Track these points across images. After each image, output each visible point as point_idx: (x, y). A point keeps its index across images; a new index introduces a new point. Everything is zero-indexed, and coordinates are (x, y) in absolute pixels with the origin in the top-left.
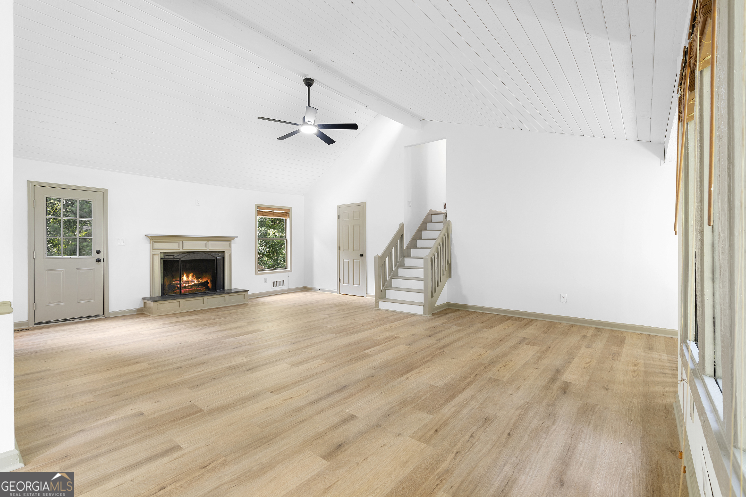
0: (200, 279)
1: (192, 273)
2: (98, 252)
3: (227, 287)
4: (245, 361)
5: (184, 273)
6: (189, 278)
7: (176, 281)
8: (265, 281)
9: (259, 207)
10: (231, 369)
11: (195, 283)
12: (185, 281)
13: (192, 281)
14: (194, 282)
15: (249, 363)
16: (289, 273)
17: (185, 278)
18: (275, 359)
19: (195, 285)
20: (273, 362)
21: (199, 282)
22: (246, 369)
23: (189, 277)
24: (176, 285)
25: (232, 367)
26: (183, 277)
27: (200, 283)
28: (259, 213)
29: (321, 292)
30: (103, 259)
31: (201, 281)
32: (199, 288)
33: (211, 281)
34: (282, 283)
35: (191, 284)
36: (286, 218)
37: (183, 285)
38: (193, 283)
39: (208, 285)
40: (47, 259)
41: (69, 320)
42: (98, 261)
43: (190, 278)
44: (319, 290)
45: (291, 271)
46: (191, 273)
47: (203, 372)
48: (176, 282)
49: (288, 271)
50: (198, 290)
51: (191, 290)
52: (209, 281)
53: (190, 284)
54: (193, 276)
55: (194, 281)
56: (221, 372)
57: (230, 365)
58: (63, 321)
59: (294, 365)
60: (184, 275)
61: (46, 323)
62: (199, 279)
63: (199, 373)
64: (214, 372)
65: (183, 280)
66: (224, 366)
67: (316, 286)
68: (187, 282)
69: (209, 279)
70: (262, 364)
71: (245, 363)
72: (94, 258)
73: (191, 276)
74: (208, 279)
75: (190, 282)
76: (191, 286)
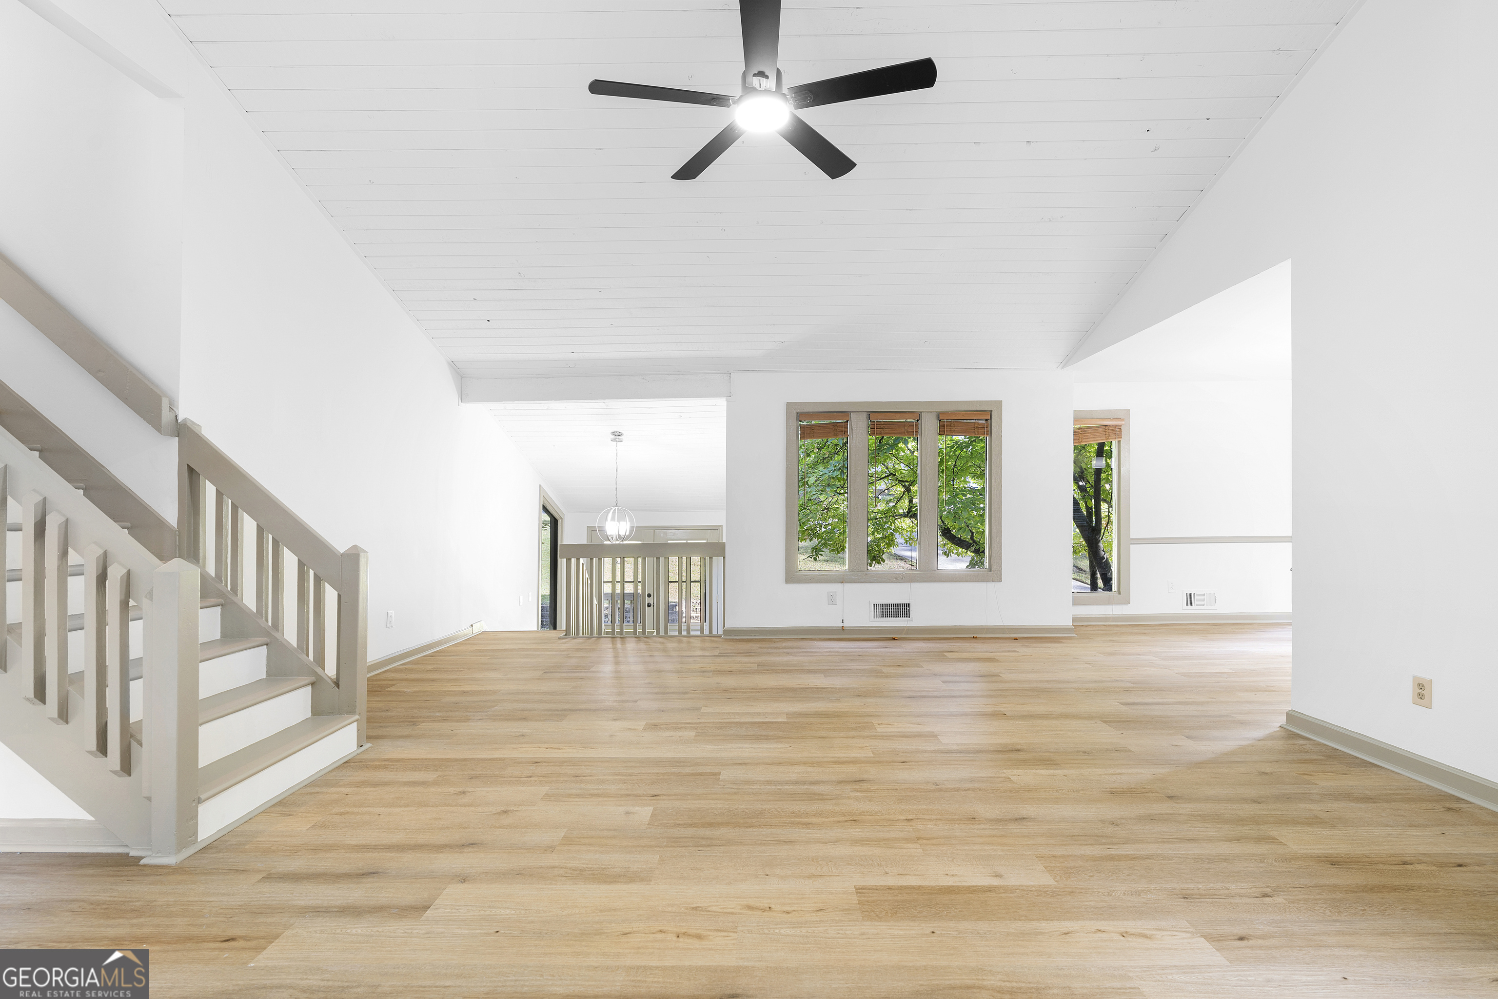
4: (1015, 771)
10: (1051, 760)
15: (1008, 763)
18: (953, 755)
20: (961, 752)
22: (1022, 753)
25: (1048, 764)
47: (1111, 771)
56: (1071, 761)
57: (1052, 771)
59: (933, 736)
63: (1120, 771)
64: (1087, 764)
66: (1065, 771)
70: (985, 755)
71: (1018, 765)
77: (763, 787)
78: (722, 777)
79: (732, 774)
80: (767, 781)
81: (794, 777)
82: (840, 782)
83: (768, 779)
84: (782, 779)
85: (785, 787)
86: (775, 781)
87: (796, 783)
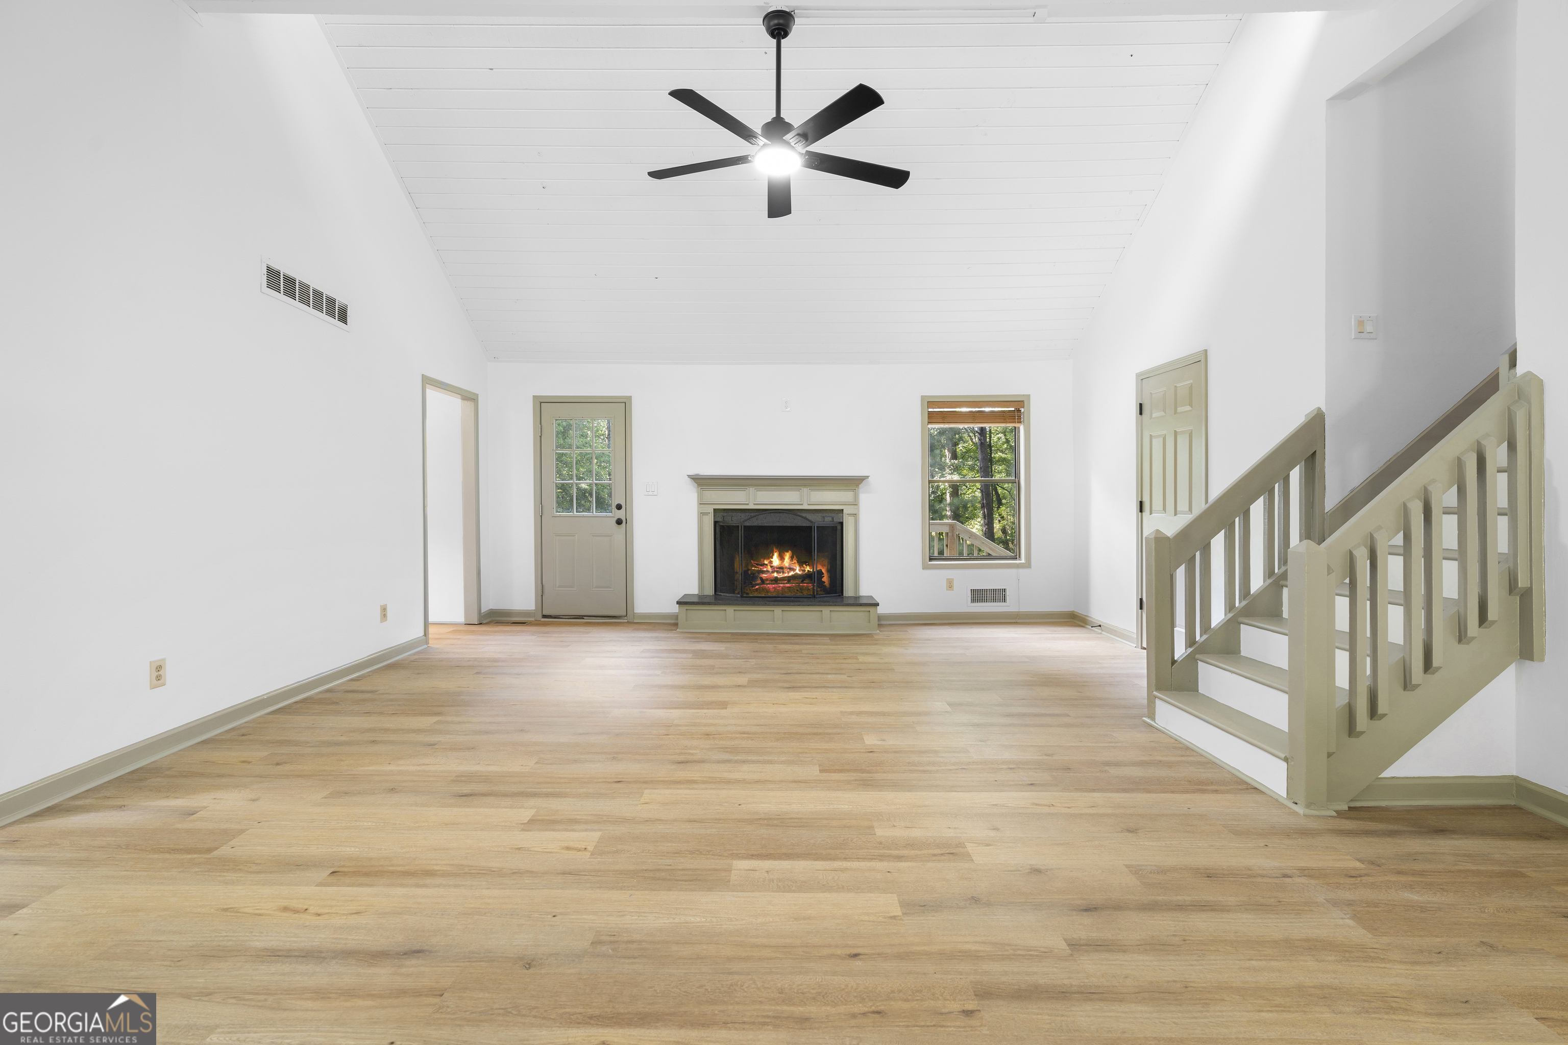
0: (806, 565)
1: (790, 552)
2: (619, 507)
3: (848, 591)
5: (774, 550)
6: (783, 562)
7: (757, 564)
8: (950, 585)
9: (931, 404)
11: (796, 573)
12: (777, 568)
13: (791, 569)
14: (794, 570)
16: (1021, 571)
17: (776, 561)
19: (795, 577)
21: (805, 570)
23: (784, 559)
24: (759, 573)
26: (772, 558)
27: (806, 574)
28: (932, 418)
29: (1103, 633)
30: (626, 520)
31: (808, 569)
32: (805, 584)
33: (828, 571)
34: (999, 595)
35: (788, 573)
36: (1017, 425)
37: (772, 575)
38: (792, 573)
39: (823, 580)
40: (556, 517)
41: (581, 617)
42: (619, 522)
43: (785, 561)
44: (1100, 626)
45: (1028, 565)
46: (788, 552)
48: (758, 568)
49: (1018, 566)
50: (802, 589)
51: (789, 587)
52: (824, 571)
53: (786, 575)
54: (792, 558)
55: (794, 568)
58: (574, 618)
60: (773, 555)
61: (555, 618)
62: (804, 566)
65: (772, 565)
67: (1096, 614)
68: (781, 569)
69: (825, 566)
72: (614, 517)
73: (787, 556)
74: (823, 566)
75: (785, 570)
76: (789, 579)
77: (776, 759)
78: (817, 768)
79: (807, 770)
80: (772, 763)
81: (745, 767)
82: (702, 761)
83: (771, 765)
84: (757, 765)
85: (755, 758)
86: (764, 763)
87: (744, 762)
